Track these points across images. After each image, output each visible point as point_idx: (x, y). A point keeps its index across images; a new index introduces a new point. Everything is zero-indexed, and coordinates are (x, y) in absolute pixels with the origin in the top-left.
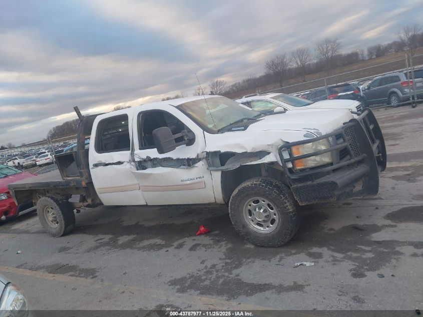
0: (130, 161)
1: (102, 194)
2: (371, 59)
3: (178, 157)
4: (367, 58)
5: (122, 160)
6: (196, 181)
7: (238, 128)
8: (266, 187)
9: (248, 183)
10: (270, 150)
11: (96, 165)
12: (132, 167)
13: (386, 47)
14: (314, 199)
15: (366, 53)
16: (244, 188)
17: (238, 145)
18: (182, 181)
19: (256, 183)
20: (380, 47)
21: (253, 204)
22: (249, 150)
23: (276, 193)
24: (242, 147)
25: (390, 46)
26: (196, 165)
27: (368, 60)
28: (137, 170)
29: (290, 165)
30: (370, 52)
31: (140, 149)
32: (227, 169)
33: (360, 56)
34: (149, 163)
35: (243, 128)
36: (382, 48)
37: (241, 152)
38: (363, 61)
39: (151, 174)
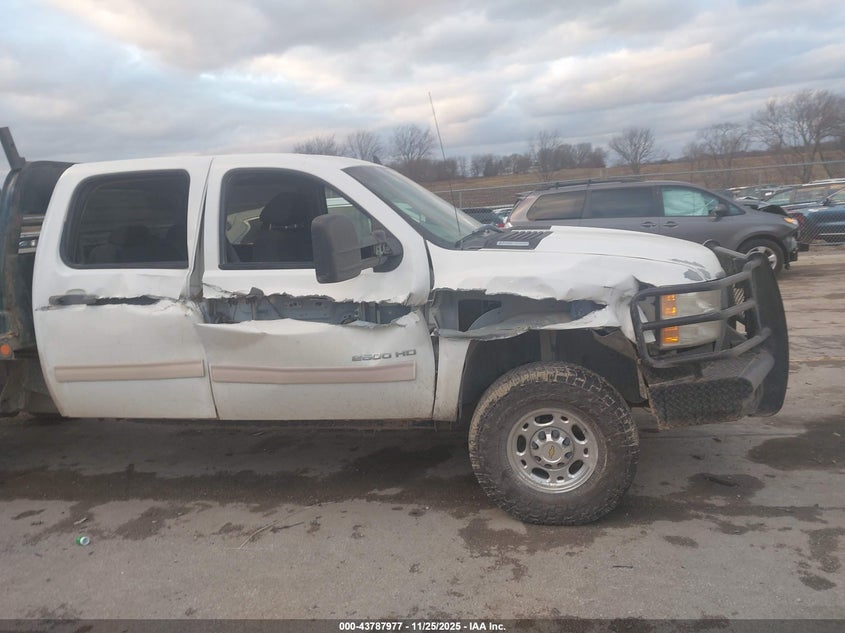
0: (181, 297)
1: (66, 386)
2: (475, 177)
3: (349, 298)
4: (470, 176)
5: (154, 293)
6: (394, 360)
7: (514, 244)
8: (587, 386)
9: (539, 374)
10: (605, 299)
11: (61, 302)
12: (189, 312)
13: (501, 162)
14: (695, 416)
15: (469, 164)
16: (529, 385)
17: (529, 281)
18: (354, 359)
19: (561, 374)
20: (491, 160)
21: (535, 423)
22: (560, 294)
23: (609, 402)
24: (542, 287)
25: (507, 161)
26: (402, 321)
27: (471, 178)
28: (206, 322)
29: (650, 338)
30: (476, 166)
31: (222, 267)
32: (492, 336)
33: (459, 169)
34: (244, 307)
35: (527, 244)
36: (494, 161)
37: (539, 298)
38: (463, 178)
39: (263, 336)
